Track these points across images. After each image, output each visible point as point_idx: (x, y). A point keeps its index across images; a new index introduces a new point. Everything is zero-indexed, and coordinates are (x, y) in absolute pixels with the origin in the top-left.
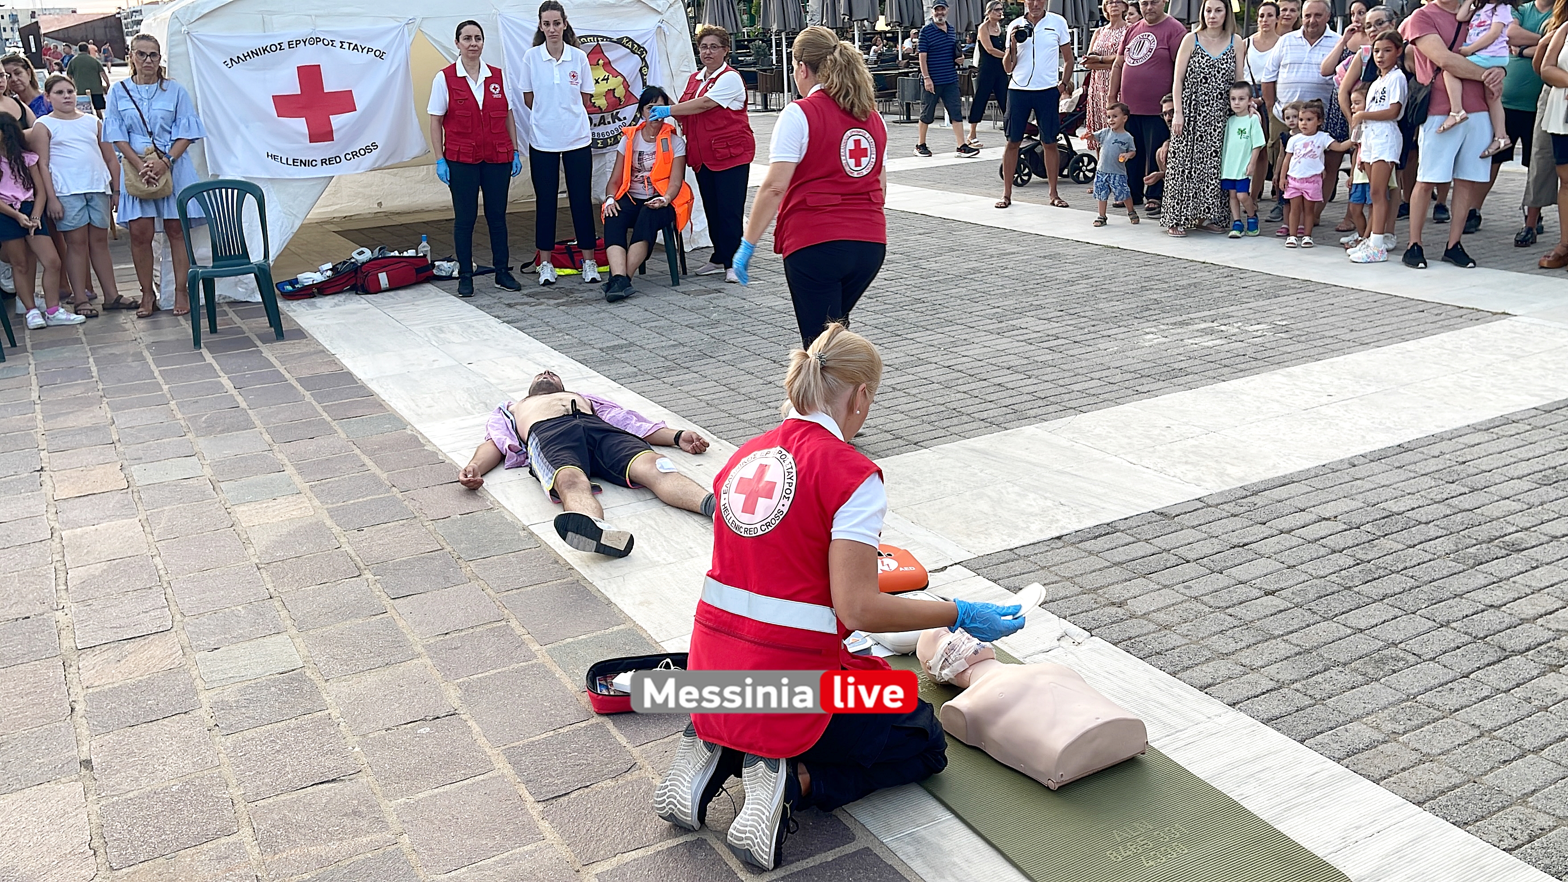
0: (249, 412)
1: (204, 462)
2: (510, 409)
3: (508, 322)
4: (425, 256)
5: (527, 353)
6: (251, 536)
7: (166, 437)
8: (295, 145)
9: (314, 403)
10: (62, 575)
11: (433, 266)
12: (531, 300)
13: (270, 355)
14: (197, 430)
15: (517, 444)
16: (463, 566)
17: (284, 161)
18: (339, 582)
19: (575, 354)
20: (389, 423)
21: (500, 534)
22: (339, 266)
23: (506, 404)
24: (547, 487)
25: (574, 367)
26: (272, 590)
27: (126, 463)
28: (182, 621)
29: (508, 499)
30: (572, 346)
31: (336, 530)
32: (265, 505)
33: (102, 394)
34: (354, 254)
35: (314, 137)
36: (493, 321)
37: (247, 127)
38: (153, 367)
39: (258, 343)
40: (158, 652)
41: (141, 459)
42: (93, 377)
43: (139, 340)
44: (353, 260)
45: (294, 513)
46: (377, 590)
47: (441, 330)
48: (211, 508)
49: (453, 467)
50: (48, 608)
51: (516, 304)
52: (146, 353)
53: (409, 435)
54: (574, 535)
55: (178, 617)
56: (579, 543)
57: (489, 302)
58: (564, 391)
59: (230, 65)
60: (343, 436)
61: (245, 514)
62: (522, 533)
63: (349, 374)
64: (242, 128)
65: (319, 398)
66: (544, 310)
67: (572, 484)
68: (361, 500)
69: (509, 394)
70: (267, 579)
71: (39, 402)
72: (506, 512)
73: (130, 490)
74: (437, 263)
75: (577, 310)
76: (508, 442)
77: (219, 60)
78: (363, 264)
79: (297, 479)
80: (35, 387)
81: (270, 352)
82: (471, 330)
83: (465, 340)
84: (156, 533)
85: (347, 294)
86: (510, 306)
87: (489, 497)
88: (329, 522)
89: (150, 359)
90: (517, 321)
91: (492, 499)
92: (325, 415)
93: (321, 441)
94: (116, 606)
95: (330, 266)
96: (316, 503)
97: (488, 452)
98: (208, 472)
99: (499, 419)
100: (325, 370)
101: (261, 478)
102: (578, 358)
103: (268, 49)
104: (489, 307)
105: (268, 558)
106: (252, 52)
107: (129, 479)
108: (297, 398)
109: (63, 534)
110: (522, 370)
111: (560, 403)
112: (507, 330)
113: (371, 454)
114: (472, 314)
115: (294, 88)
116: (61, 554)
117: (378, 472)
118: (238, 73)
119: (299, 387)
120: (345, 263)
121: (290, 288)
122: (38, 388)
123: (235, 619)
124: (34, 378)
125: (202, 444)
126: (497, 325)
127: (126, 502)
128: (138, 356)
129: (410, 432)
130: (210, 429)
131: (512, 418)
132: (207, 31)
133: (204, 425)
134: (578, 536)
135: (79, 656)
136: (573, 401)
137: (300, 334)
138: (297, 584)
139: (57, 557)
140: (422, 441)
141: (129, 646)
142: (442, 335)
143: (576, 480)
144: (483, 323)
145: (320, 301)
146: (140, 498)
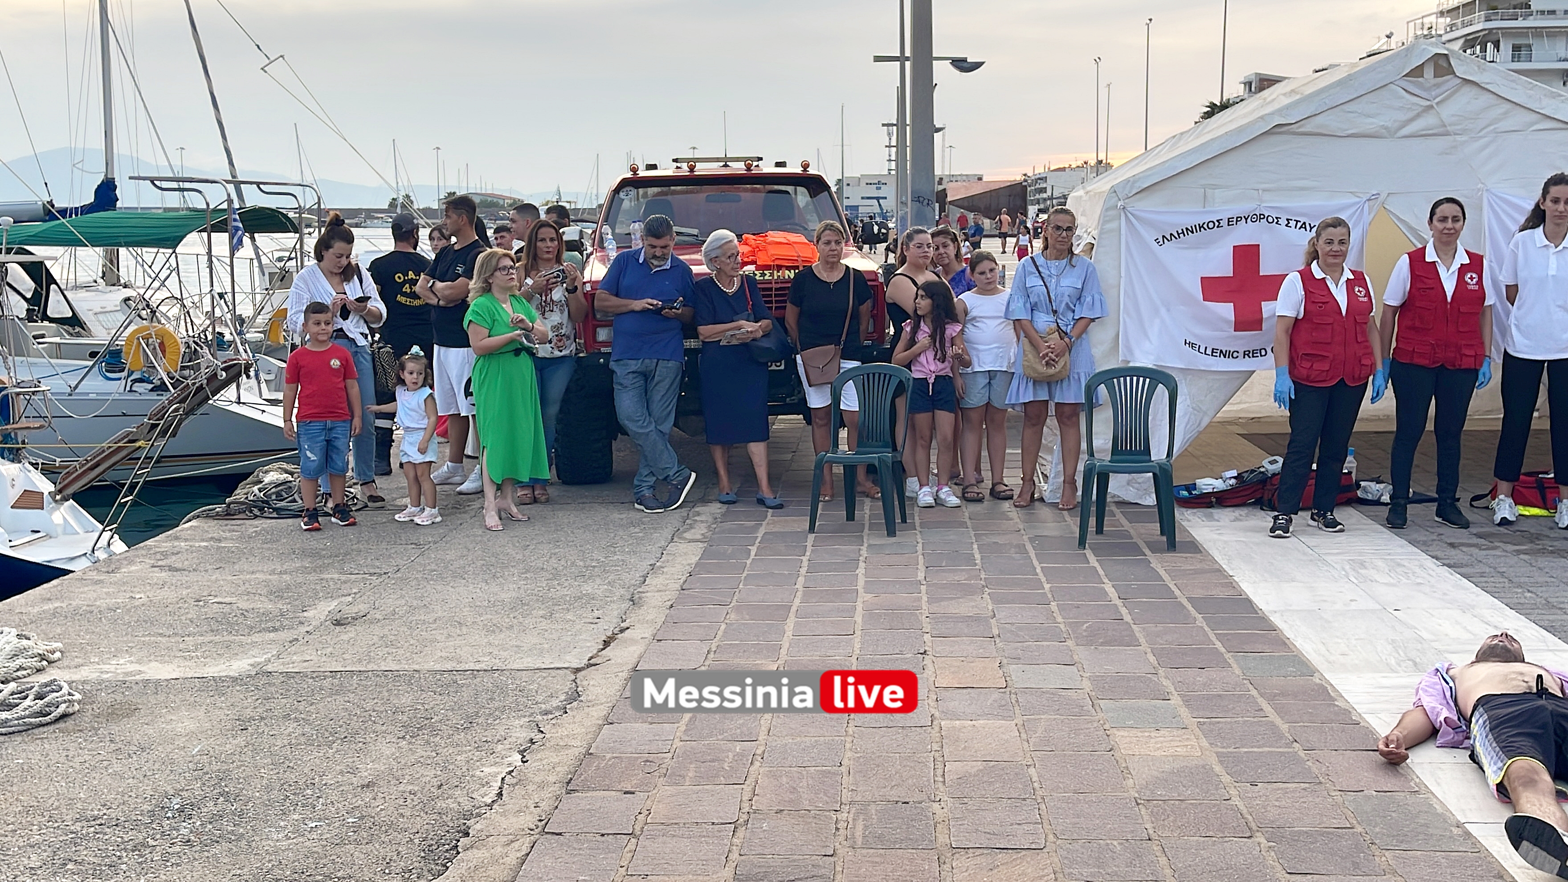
0: (1134, 627)
1: (1085, 675)
2: (1451, 672)
3: (1449, 566)
4: (1350, 473)
5: (1473, 607)
6: (1130, 766)
7: (1046, 640)
8: (1216, 333)
9: (1206, 628)
10: (940, 766)
11: (1358, 486)
12: (1482, 541)
13: (1159, 566)
14: (1076, 638)
15: (1456, 718)
16: (1377, 853)
17: (1202, 350)
18: (1227, 839)
19: (1539, 617)
20: (1293, 666)
21: (1426, 826)
22: (1246, 475)
23: (1446, 665)
24: (1494, 777)
25: (1536, 634)
26: (1151, 832)
27: (1005, 661)
28: (1055, 843)
29: (1438, 784)
30: (1535, 607)
31: (1226, 779)
32: (1147, 734)
33: (984, 584)
34: (1265, 463)
35: (1240, 326)
36: (1430, 562)
37: (1168, 310)
38: (1035, 562)
39: (1147, 551)
40: (1030, 870)
41: (1020, 659)
42: (976, 565)
43: (1022, 532)
44: (1262, 470)
45: (1178, 749)
46: (1271, 858)
47: (1362, 565)
48: (1089, 725)
49: (1369, 732)
50: (925, 797)
51: (1463, 545)
52: (1029, 547)
53: (1317, 685)
54: (1531, 846)
55: (1051, 837)
56: (1536, 858)
57: (1425, 539)
58: (1523, 661)
59: (1161, 243)
60: (1238, 671)
61: (1124, 740)
62: (1455, 831)
63: (1249, 601)
64: (1163, 311)
65: (1214, 625)
66: (1500, 556)
67: (1530, 782)
68: (1255, 750)
69: (1447, 655)
70: (1146, 818)
71: (924, 583)
72: (1435, 800)
73: (1008, 689)
74: (1363, 484)
75: (1543, 562)
76: (1445, 713)
77: (1150, 236)
78: (1274, 475)
79: (1184, 712)
80: (921, 566)
81: (1160, 563)
82: (1399, 570)
83: (1392, 581)
84: (1031, 741)
85: (1250, 509)
86: (1452, 545)
87: (1415, 777)
88: (1218, 769)
89: (1032, 553)
90: (1462, 566)
91: (1417, 780)
92: (1218, 645)
93: (1212, 673)
94: (990, 810)
95: (1234, 473)
96: (1205, 743)
97: (1416, 721)
98: (1087, 685)
99: (1435, 684)
100: (1220, 593)
101: (1143, 703)
102: (1542, 624)
103: (1205, 226)
104: (1425, 543)
105: (1147, 795)
106: (1187, 229)
107: (1008, 679)
108: (1187, 619)
109: (943, 723)
110: (1465, 628)
111: (1520, 678)
112: (1447, 574)
113: (1271, 699)
114: (1400, 550)
115: (1227, 270)
116: (940, 744)
117: (1278, 721)
118: (1169, 252)
119: (1189, 607)
120: (1253, 471)
121: (1185, 493)
122: (924, 568)
123: (1111, 854)
124: (921, 557)
125: (1081, 654)
126: (1435, 567)
127: (1003, 703)
128: (1022, 549)
129: (1318, 681)
130: (1090, 639)
131: (1451, 684)
132: (1145, 206)
133: (1084, 634)
134: (1536, 849)
135: (953, 855)
136: (1540, 677)
137: (1194, 547)
138: (1178, 832)
139: (936, 747)
140: (1332, 694)
141: (1001, 856)
142: (1363, 571)
143: (1536, 777)
144: (1417, 563)
145: (1216, 512)
146: (1017, 701)
